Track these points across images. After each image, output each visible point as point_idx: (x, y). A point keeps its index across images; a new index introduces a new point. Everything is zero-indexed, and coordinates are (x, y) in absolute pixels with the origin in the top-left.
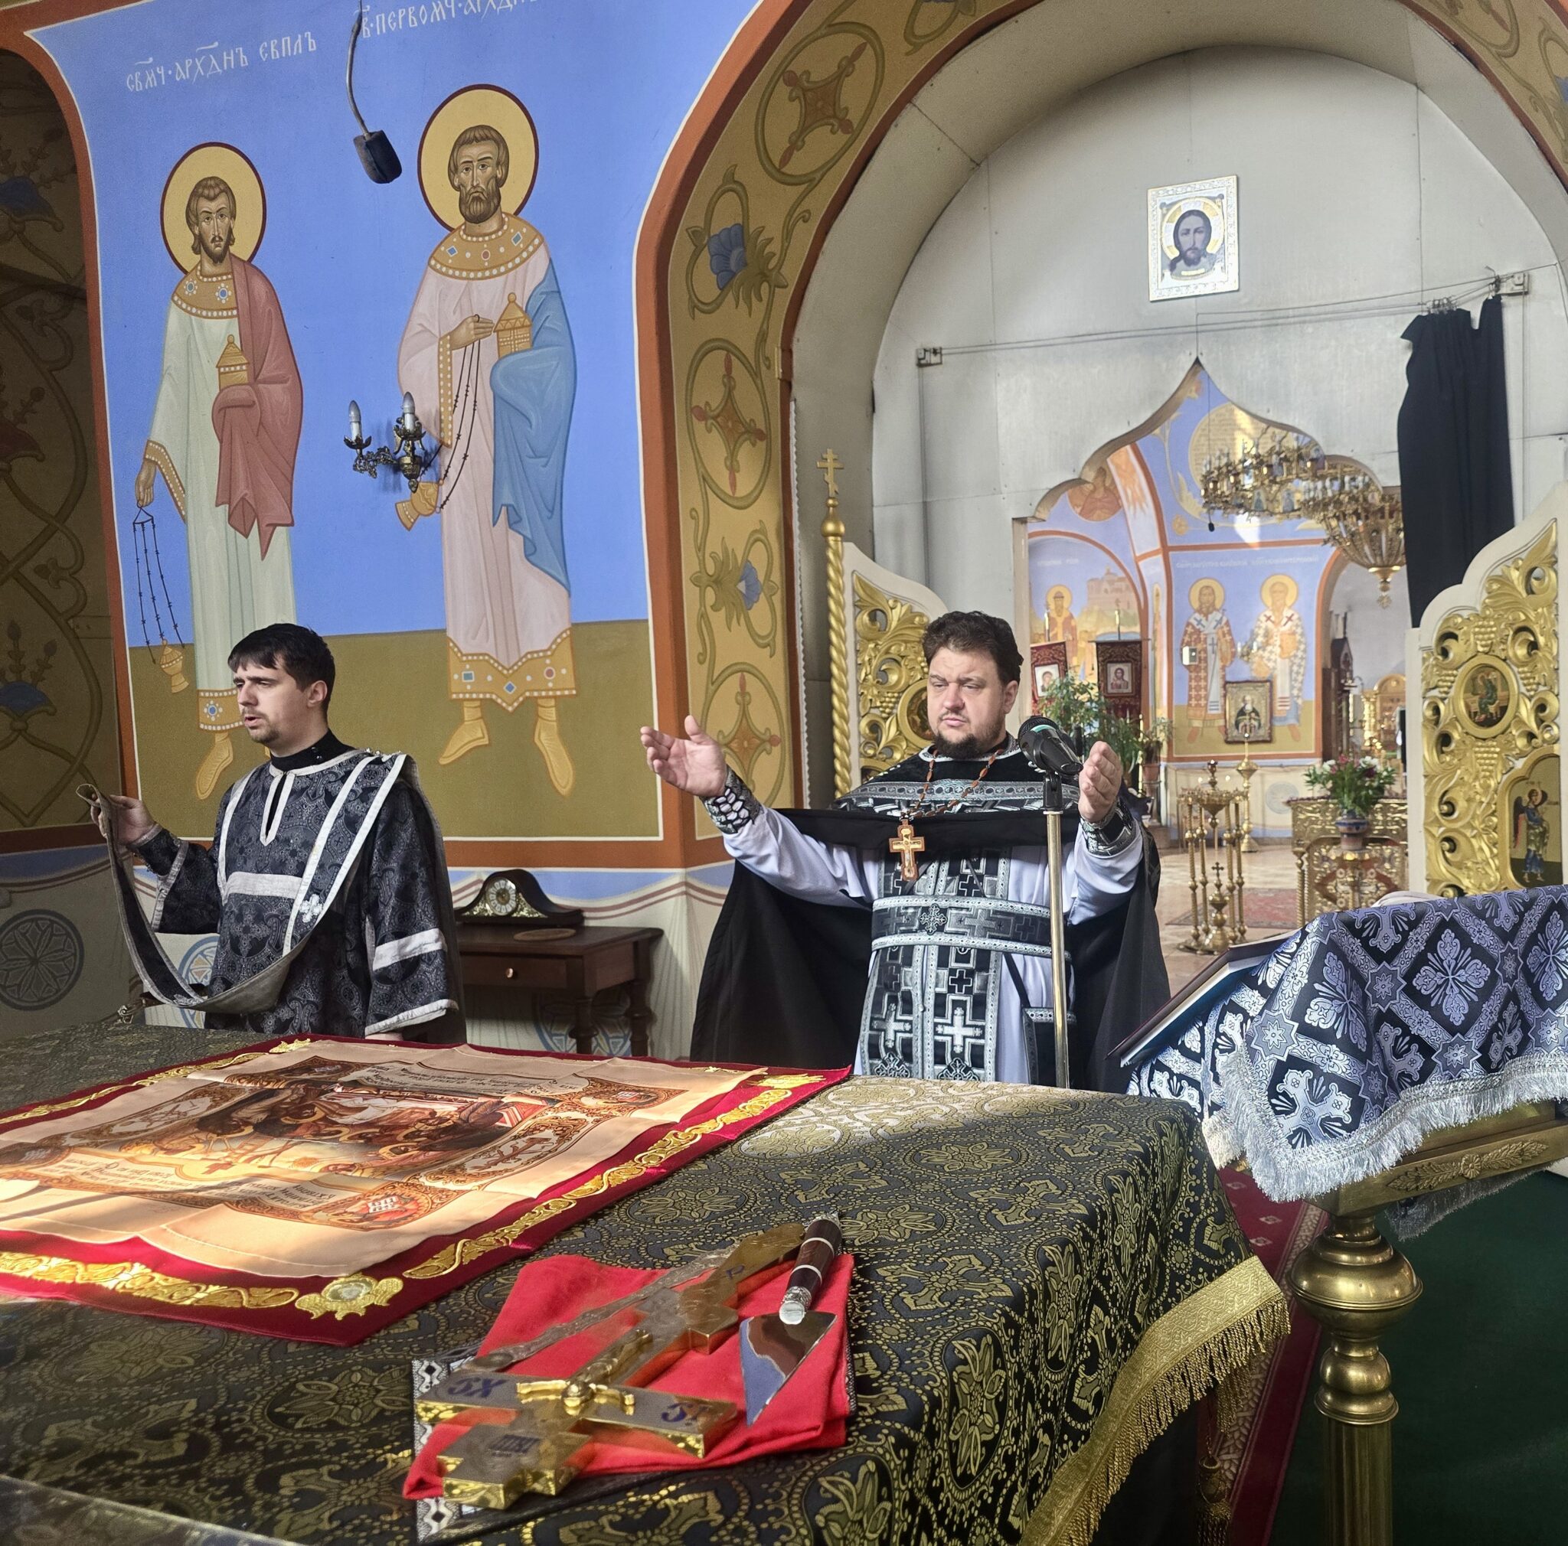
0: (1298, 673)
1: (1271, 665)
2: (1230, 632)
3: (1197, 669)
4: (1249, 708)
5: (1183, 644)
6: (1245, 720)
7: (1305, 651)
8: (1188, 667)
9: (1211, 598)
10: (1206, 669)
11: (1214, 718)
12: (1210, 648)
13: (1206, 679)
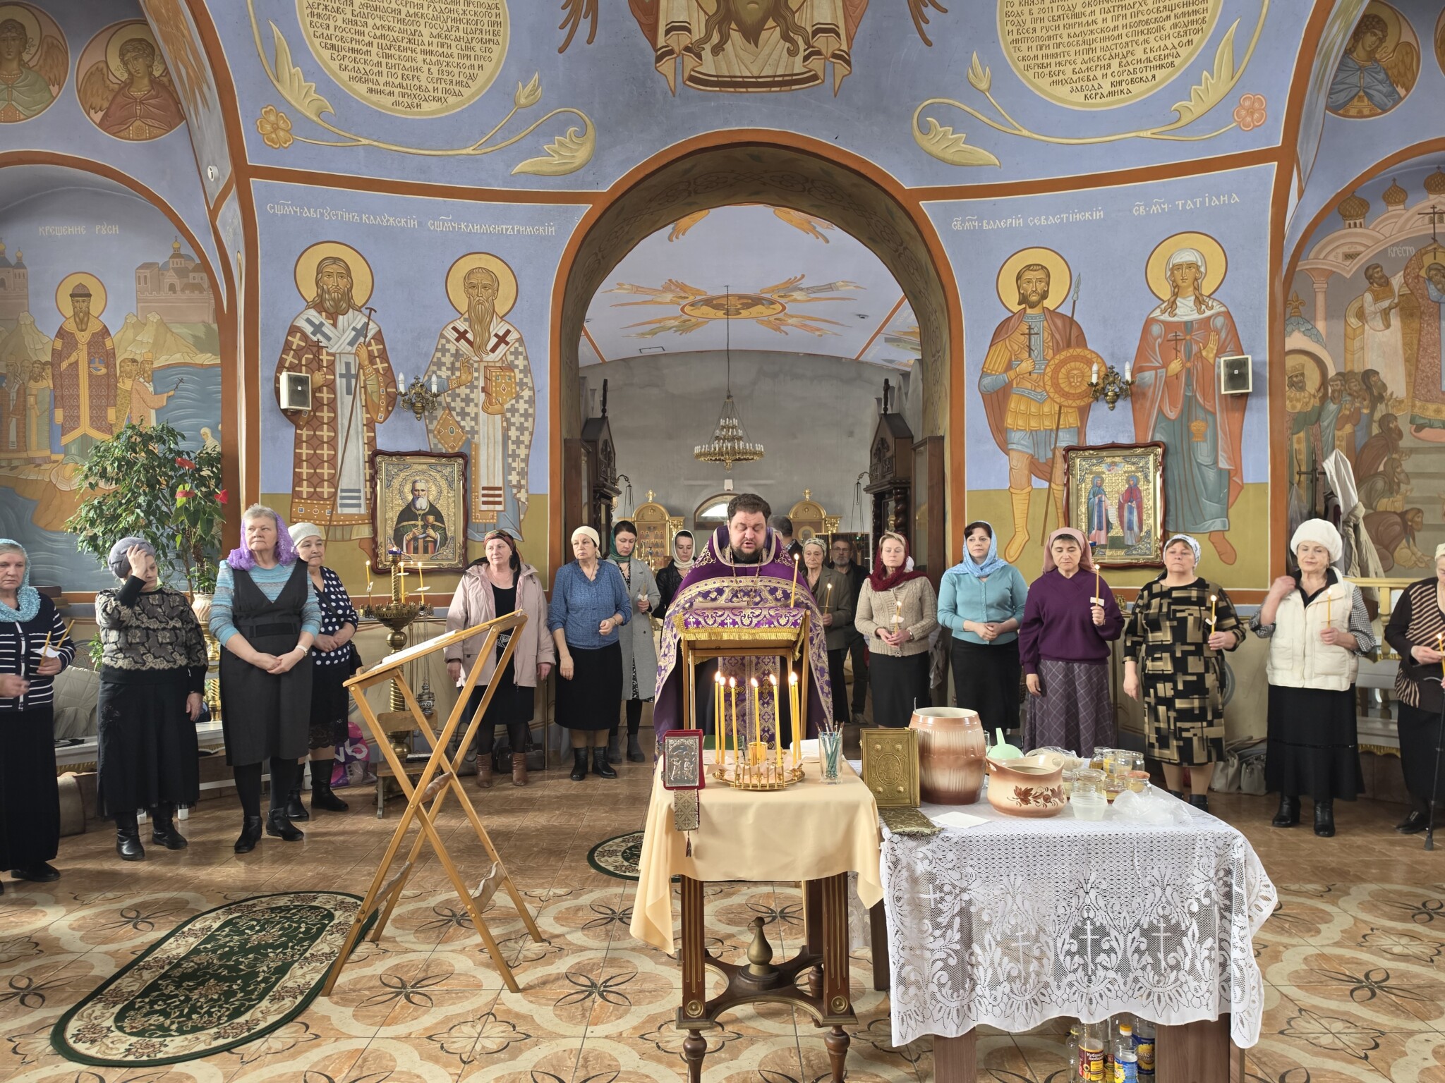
0: (518, 442)
1: (467, 424)
2: (383, 355)
3: (313, 422)
4: (422, 504)
5: (280, 368)
6: (416, 529)
7: (531, 402)
8: (291, 416)
9: (342, 283)
10: (333, 424)
11: (350, 522)
12: (341, 383)
13: (332, 443)
